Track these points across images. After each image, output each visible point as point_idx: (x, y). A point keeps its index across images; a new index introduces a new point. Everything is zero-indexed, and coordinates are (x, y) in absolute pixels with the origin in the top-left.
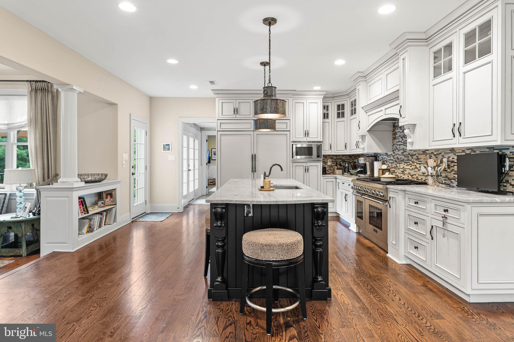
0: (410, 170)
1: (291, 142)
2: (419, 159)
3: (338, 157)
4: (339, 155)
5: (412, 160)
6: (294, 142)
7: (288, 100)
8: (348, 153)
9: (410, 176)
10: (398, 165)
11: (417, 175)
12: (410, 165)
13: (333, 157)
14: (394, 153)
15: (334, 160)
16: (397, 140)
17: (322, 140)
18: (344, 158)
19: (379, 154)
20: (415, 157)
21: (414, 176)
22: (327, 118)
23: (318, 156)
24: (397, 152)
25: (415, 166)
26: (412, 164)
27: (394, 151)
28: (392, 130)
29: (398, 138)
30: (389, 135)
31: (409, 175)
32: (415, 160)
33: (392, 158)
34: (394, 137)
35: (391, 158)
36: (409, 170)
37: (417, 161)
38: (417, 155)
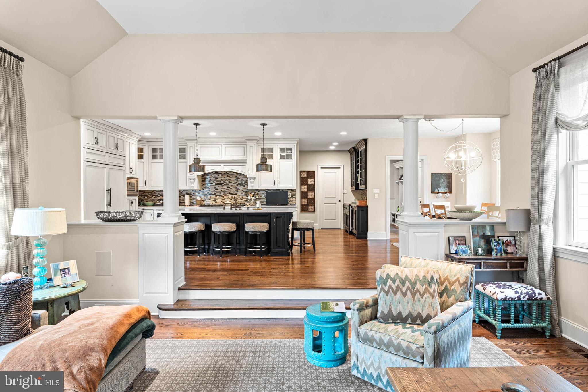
1: (126, 177)
7: (125, 138)
17: (138, 177)
22: (141, 159)
23: (137, 191)
28: (202, 176)
38: (230, 191)
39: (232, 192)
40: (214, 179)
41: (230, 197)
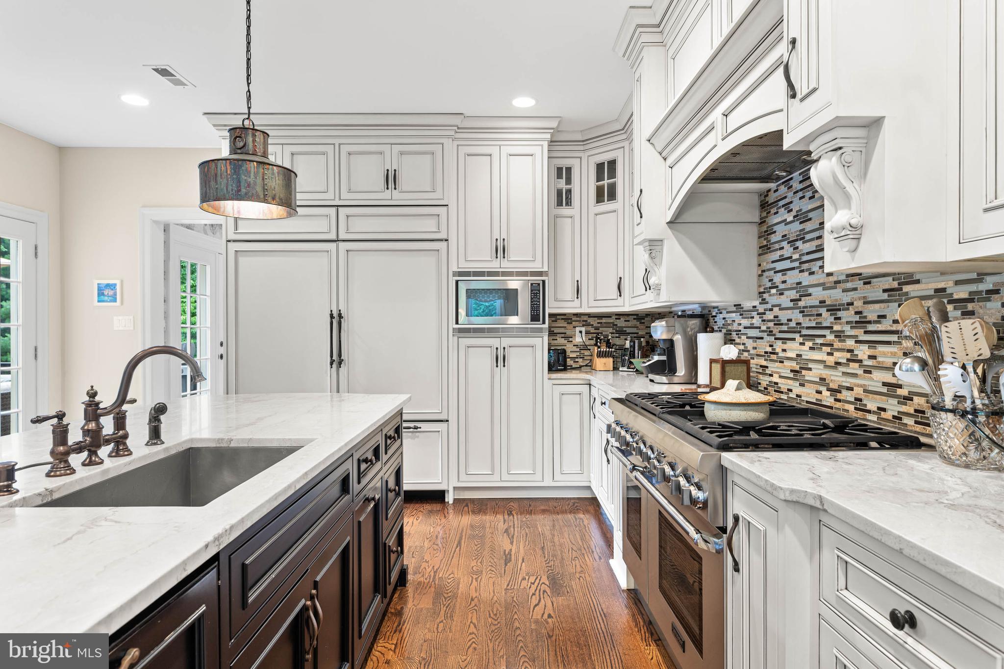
0: (826, 367)
1: (451, 274)
2: (869, 322)
3: (604, 320)
4: (608, 316)
5: (836, 328)
6: (461, 274)
7: (443, 144)
8: (627, 309)
9: (826, 393)
10: (779, 346)
11: (858, 392)
12: (828, 349)
13: (591, 321)
14: (764, 302)
15: (592, 330)
16: (776, 256)
17: (545, 269)
18: (621, 323)
19: (714, 308)
20: (848, 315)
21: (845, 392)
22: (567, 204)
23: (535, 318)
24: (773, 299)
25: (850, 351)
26: (837, 345)
27: (765, 296)
28: (757, 220)
29: (777, 246)
30: (750, 239)
31: (823, 389)
32: (847, 328)
33: (757, 321)
34: (765, 243)
35: (754, 321)
36: (821, 366)
37: (859, 333)
38: (858, 304)
39: (871, 313)
40: (796, 227)
41: (863, 352)
